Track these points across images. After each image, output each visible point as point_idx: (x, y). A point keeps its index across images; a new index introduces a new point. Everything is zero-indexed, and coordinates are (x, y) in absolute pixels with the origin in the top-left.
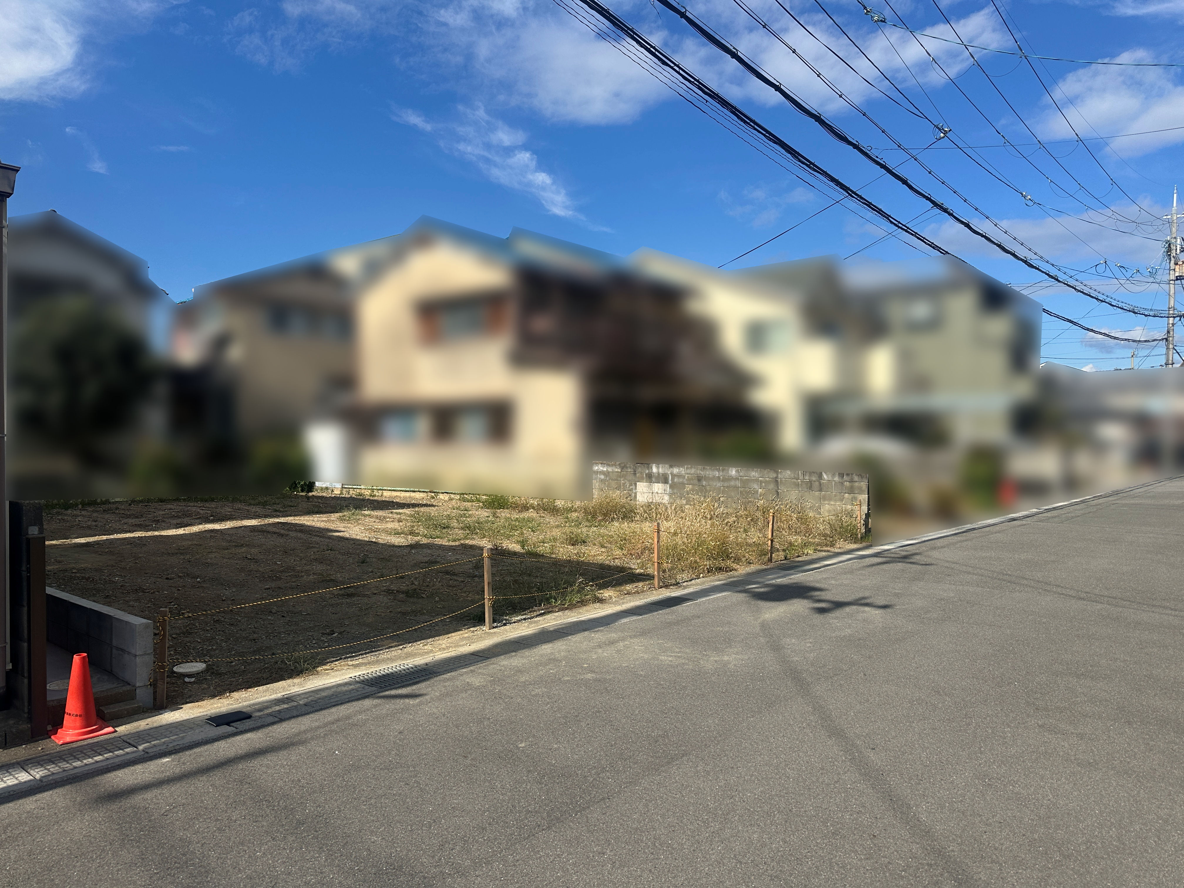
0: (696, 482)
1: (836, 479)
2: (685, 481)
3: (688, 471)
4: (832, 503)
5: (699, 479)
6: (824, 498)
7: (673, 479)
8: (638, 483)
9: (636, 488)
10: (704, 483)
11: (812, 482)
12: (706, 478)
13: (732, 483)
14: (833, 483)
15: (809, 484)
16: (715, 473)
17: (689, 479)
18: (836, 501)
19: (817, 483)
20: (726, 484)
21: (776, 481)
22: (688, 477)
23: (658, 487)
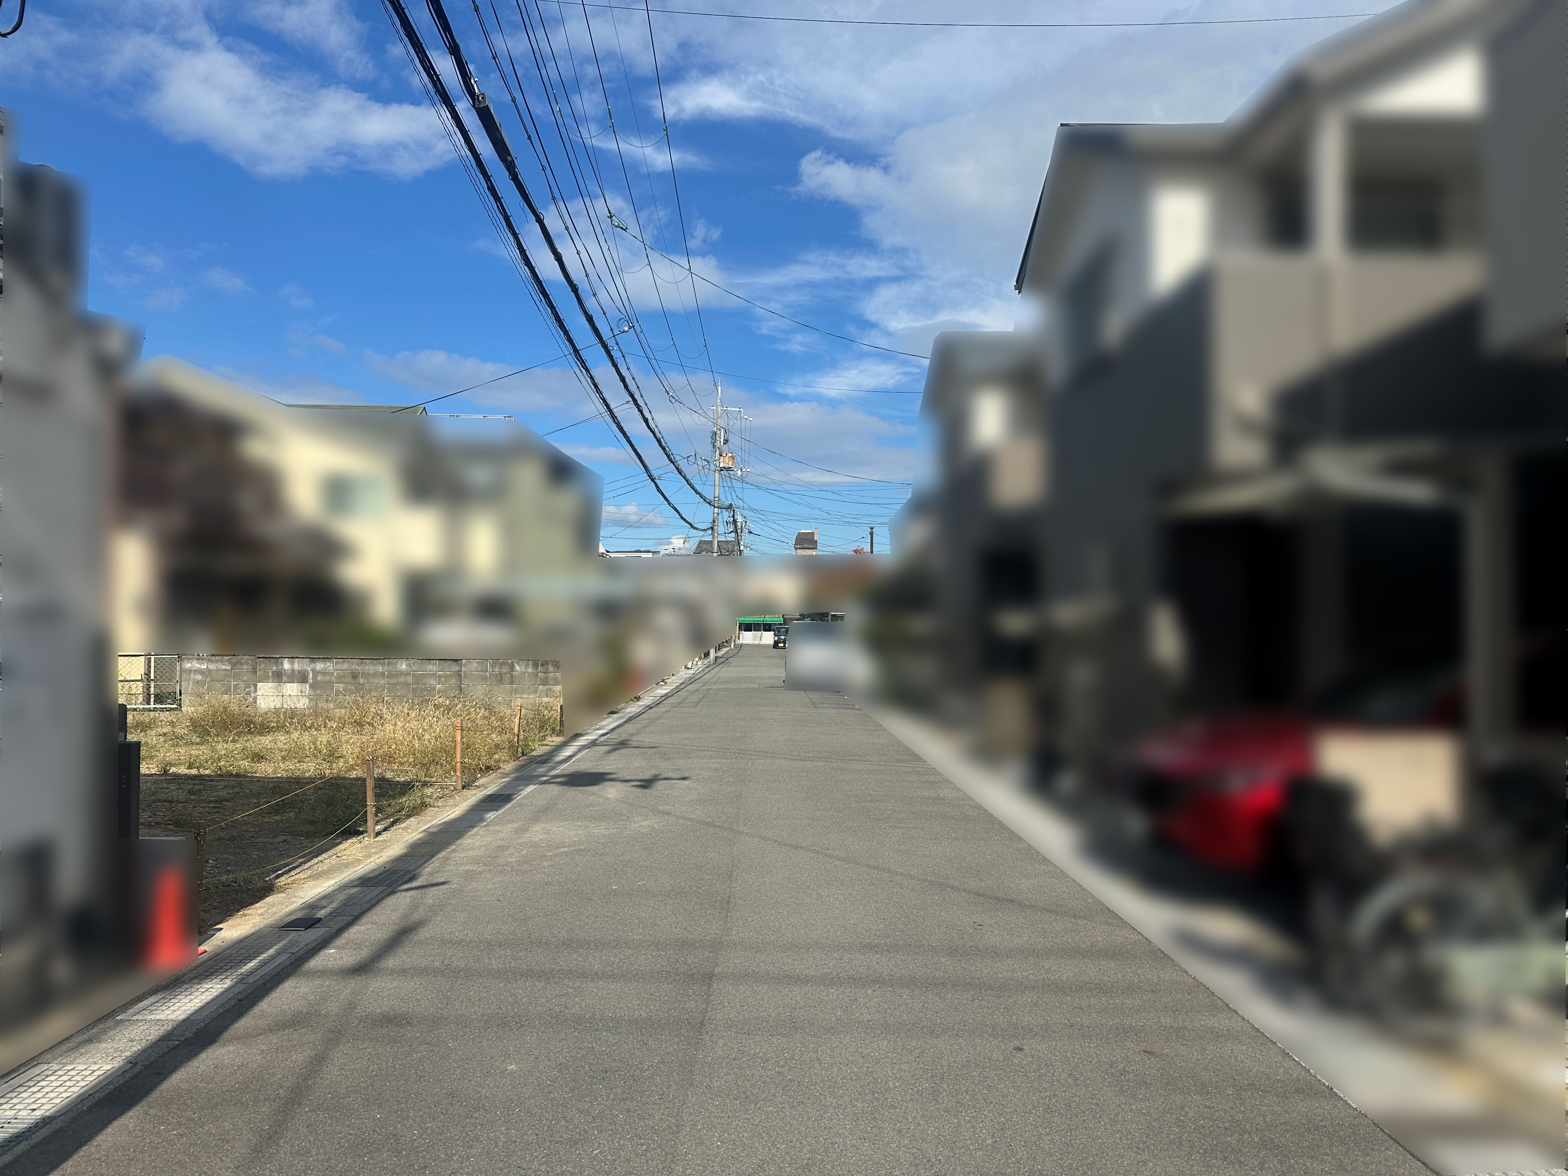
0: (349, 679)
1: (530, 670)
2: (333, 678)
3: (338, 667)
4: (525, 696)
5: (355, 676)
6: (516, 691)
7: (314, 677)
8: (259, 685)
9: (255, 691)
10: (361, 681)
11: (503, 675)
12: (365, 675)
13: (402, 679)
14: (527, 674)
15: (499, 677)
16: (377, 668)
17: (339, 677)
18: (529, 694)
19: (508, 676)
20: (393, 681)
21: (459, 675)
22: (338, 674)
23: (291, 689)
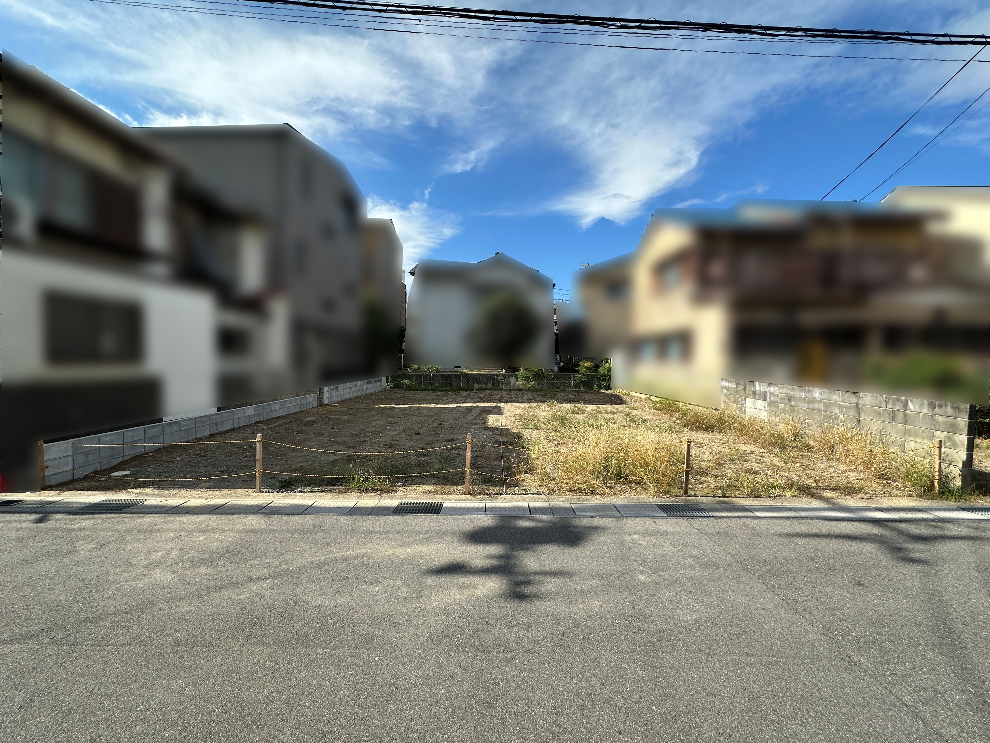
0: (787, 401)
1: (925, 410)
2: (778, 399)
3: (781, 391)
4: (918, 440)
5: (790, 399)
6: (909, 433)
7: (770, 397)
8: (747, 399)
9: (745, 404)
10: (793, 403)
11: (896, 412)
12: (796, 399)
13: (816, 406)
14: (921, 415)
15: (892, 415)
16: (801, 394)
17: (782, 399)
19: (901, 414)
20: (811, 406)
21: (857, 407)
22: (781, 396)
23: (760, 404)
